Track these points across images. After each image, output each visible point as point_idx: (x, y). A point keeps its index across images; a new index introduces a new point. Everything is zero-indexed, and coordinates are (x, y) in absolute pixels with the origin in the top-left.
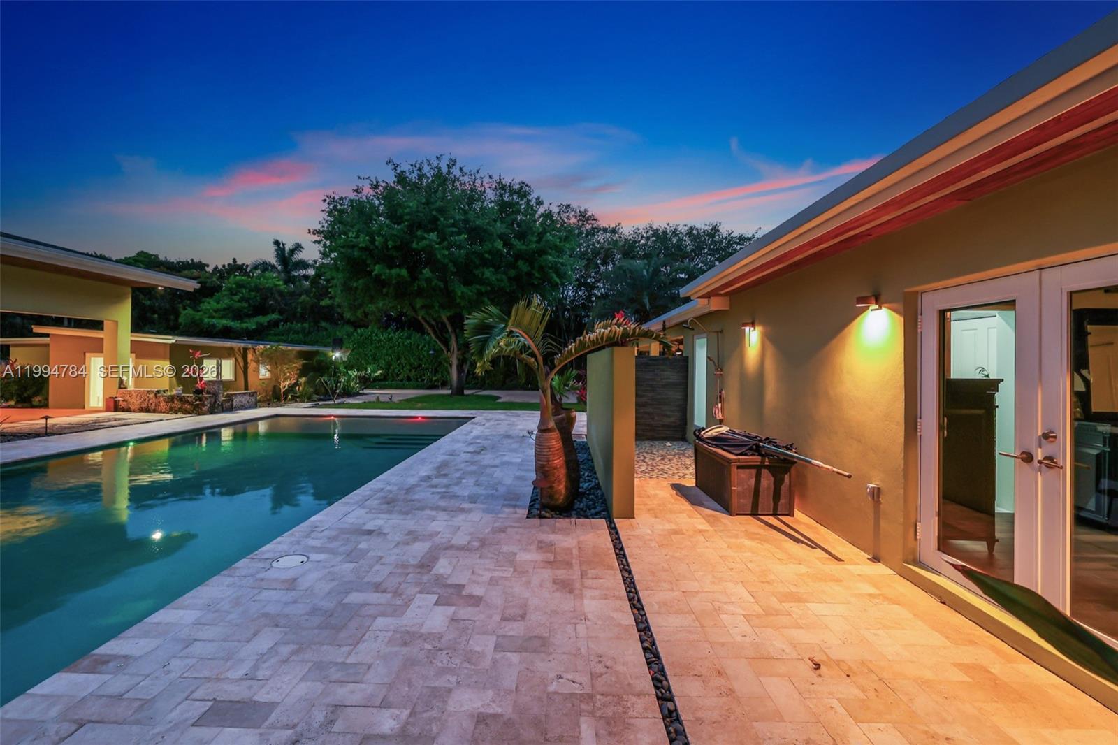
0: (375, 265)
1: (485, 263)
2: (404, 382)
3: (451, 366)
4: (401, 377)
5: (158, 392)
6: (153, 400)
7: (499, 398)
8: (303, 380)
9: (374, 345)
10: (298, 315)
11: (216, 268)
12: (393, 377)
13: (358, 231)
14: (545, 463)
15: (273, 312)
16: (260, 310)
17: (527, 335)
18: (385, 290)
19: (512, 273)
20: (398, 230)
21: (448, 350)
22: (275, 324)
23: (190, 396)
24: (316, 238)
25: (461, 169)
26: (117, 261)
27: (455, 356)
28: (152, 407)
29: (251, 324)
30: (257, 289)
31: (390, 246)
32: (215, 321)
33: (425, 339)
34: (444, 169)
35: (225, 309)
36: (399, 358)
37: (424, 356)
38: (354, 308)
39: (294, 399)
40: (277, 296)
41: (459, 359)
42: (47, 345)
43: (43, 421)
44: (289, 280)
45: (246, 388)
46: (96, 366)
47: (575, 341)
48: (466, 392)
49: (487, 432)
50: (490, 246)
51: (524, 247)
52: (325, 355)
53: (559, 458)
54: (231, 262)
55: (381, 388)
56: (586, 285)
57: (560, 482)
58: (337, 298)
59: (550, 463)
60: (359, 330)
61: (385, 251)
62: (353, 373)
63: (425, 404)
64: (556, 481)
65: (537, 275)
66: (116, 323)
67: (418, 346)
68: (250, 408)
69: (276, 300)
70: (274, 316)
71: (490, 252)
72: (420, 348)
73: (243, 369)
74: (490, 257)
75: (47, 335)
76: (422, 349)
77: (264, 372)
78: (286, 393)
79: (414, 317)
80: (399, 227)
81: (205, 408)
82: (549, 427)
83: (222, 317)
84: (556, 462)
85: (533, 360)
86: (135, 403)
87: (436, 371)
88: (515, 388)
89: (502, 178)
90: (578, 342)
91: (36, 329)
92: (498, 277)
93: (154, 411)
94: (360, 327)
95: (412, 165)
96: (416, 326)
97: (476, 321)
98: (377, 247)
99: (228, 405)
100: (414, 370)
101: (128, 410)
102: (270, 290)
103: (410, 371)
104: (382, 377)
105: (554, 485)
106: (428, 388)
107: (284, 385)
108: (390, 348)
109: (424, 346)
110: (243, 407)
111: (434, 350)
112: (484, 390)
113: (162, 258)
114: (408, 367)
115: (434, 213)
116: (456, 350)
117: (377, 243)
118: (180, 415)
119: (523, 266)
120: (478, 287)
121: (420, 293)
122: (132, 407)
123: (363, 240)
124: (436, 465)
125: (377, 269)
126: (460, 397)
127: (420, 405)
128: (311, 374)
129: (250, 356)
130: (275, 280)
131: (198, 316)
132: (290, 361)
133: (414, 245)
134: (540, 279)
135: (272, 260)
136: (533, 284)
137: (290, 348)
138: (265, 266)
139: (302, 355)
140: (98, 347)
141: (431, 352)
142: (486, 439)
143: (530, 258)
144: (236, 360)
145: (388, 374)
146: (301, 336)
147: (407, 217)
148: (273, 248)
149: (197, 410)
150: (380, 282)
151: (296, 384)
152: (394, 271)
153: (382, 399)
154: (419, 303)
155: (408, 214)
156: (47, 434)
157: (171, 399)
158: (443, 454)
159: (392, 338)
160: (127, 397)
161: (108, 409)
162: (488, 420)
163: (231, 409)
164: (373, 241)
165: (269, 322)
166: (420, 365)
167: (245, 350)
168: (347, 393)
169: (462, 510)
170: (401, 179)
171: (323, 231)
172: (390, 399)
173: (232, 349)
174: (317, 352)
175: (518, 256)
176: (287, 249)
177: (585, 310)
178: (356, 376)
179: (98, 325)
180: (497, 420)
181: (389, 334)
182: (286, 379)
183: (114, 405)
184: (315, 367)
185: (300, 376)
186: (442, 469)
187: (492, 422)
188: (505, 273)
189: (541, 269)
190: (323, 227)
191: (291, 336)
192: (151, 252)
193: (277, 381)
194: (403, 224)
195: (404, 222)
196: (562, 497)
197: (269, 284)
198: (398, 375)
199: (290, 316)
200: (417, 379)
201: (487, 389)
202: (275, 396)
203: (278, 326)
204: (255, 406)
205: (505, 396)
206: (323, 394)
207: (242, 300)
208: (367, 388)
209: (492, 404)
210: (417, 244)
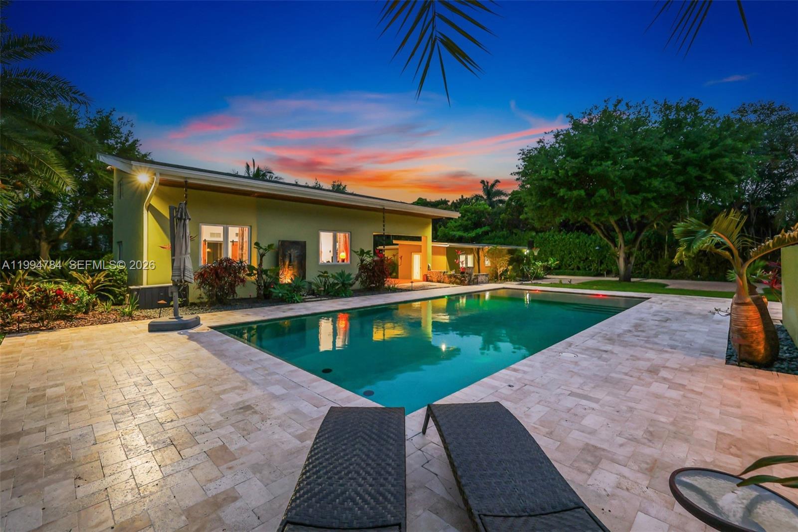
0: (559, 189)
1: (651, 174)
2: (575, 270)
3: (618, 258)
4: (572, 267)
5: (444, 272)
6: (443, 277)
7: (668, 285)
8: (510, 268)
9: (551, 244)
10: (499, 226)
11: (453, 202)
12: (566, 266)
13: (547, 169)
14: (743, 328)
15: (485, 226)
16: (477, 225)
17: (724, 235)
18: (565, 206)
19: (681, 179)
20: (576, 163)
21: (616, 246)
22: (486, 233)
23: (459, 275)
24: (517, 177)
25: (627, 104)
26: (412, 204)
27: (622, 250)
28: (442, 280)
29: (473, 234)
30: (476, 212)
31: (570, 175)
32: (455, 233)
33: (591, 239)
34: (611, 108)
35: (459, 226)
36: (570, 253)
37: (591, 251)
38: (540, 219)
39: (506, 279)
40: (487, 215)
41: (625, 253)
42: (398, 249)
43: (410, 284)
44: (492, 204)
45: (479, 272)
46: (417, 259)
47: (772, 238)
48: (632, 280)
49: (666, 309)
50: (658, 160)
51: (695, 155)
52: (521, 251)
53: (757, 325)
54: (460, 197)
55: (557, 274)
56: (771, 176)
57: (758, 343)
58: (528, 214)
59: (748, 328)
60: (540, 234)
61: (566, 178)
62: (539, 264)
63: (599, 287)
64: (755, 342)
65: (709, 177)
66: (427, 237)
67: (586, 243)
68: (486, 283)
69: (486, 218)
70: (486, 228)
71: (657, 166)
72: (587, 245)
73: (478, 261)
74: (657, 170)
75: (397, 244)
76: (589, 246)
77: (488, 263)
78: (501, 275)
79: (585, 223)
80: (577, 161)
81: (466, 282)
82: (746, 302)
83: (459, 230)
84: (754, 328)
85: (727, 253)
86: (435, 278)
87: (601, 263)
88: (682, 277)
89: (667, 101)
90: (776, 239)
91: (394, 242)
92: (666, 185)
93: (443, 282)
94: (541, 232)
95: (583, 113)
96: (585, 228)
97: (681, 229)
98: (560, 177)
99: (476, 281)
100: (582, 262)
101: (432, 281)
102: (482, 212)
103: (580, 262)
104: (557, 267)
105: (753, 345)
106: (595, 276)
107: (500, 271)
108: (563, 246)
109: (591, 244)
110: (483, 283)
111: (600, 246)
112: (648, 278)
113: (428, 200)
114: (578, 259)
115: (606, 145)
116: (623, 246)
117: (560, 175)
118: (455, 285)
119: (693, 171)
120: (644, 194)
121: (595, 206)
122: (434, 280)
123: (551, 174)
124: (632, 325)
125: (562, 192)
126: (627, 283)
127: (595, 287)
128: (515, 263)
129: (481, 253)
130: (484, 205)
131: (447, 231)
132: (503, 256)
133: (590, 172)
134: (712, 180)
135: (481, 193)
136: (704, 186)
137: (503, 248)
138: (477, 197)
139: (510, 252)
140: (419, 250)
141: (597, 248)
142: (667, 313)
143: (701, 164)
144: (474, 256)
145: (562, 265)
146: (502, 240)
147: (584, 153)
148: (481, 186)
149: (462, 283)
150: (562, 200)
151: (506, 271)
152: (575, 193)
153: (563, 282)
154: (593, 212)
155: (584, 150)
156: (412, 290)
157: (450, 276)
158: (635, 319)
159: (564, 239)
160: (432, 275)
161: (424, 281)
162: (665, 301)
163: (477, 283)
164: (557, 173)
165: (482, 232)
166: (587, 258)
167: (479, 249)
168: (537, 277)
169: (667, 352)
170: (576, 126)
171: (521, 172)
172: (570, 282)
173: (472, 249)
174: (516, 250)
175: (688, 163)
176: (490, 184)
177: (771, 202)
178: (541, 266)
179: (419, 239)
180: (673, 302)
181: (562, 236)
182: (501, 267)
183: (426, 278)
184: (517, 260)
185: (509, 265)
186: (638, 327)
187: (668, 303)
188: (673, 180)
189: (714, 171)
190: (519, 168)
191: (496, 240)
192: (423, 198)
193: (496, 268)
194: (580, 158)
195: (581, 157)
196: (761, 355)
197: (481, 208)
198: (570, 266)
199: (494, 228)
200: (585, 269)
201: (651, 278)
202: (495, 277)
203: (488, 234)
204: (488, 282)
205: (672, 284)
206: (524, 277)
207: (469, 219)
208: (549, 274)
209: (662, 289)
210: (592, 169)
